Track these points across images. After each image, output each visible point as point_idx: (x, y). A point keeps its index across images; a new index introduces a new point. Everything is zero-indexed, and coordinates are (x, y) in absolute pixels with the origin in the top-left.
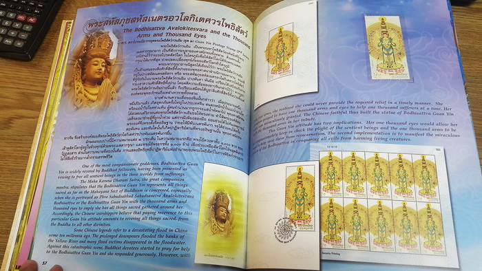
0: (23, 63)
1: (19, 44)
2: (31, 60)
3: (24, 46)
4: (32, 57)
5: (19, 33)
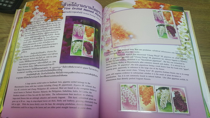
3: (12, 7)
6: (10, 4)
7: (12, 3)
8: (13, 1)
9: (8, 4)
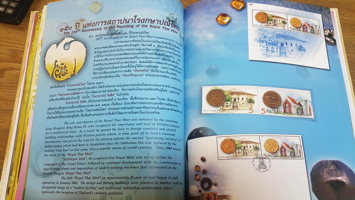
0: (13, 26)
1: (10, 11)
2: (19, 24)
3: (13, 12)
4: (21, 21)
5: (9, 2)
6: (11, 8)
7: (13, 5)
8: (16, 2)
9: (7, 7)
